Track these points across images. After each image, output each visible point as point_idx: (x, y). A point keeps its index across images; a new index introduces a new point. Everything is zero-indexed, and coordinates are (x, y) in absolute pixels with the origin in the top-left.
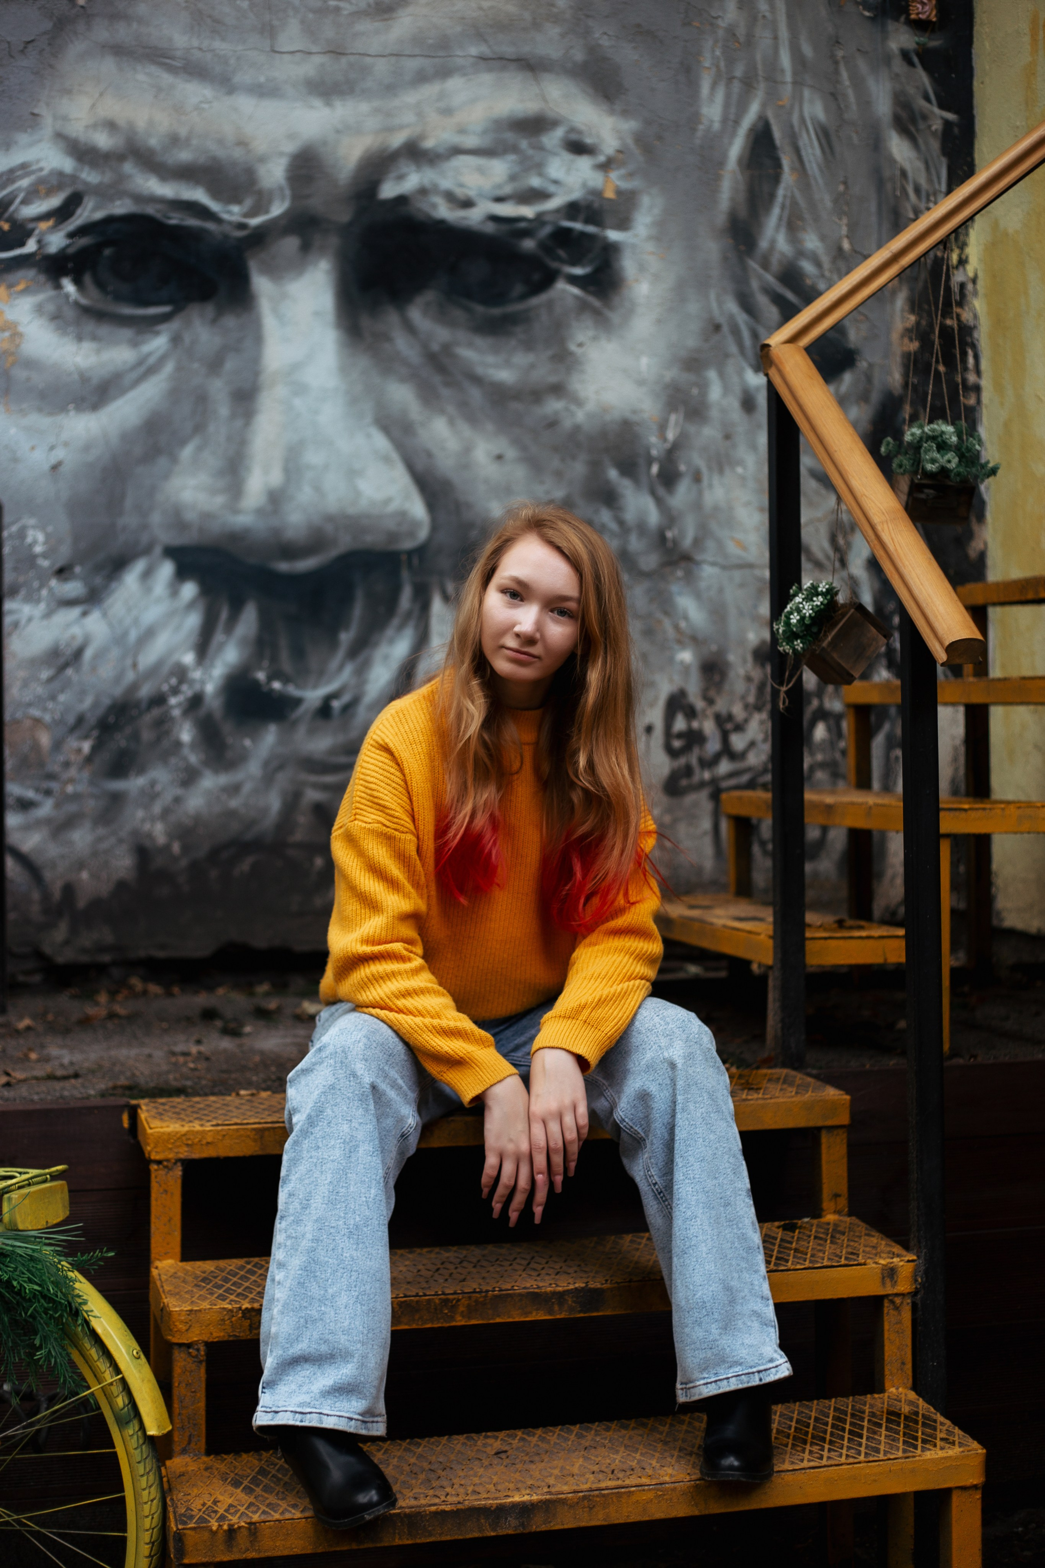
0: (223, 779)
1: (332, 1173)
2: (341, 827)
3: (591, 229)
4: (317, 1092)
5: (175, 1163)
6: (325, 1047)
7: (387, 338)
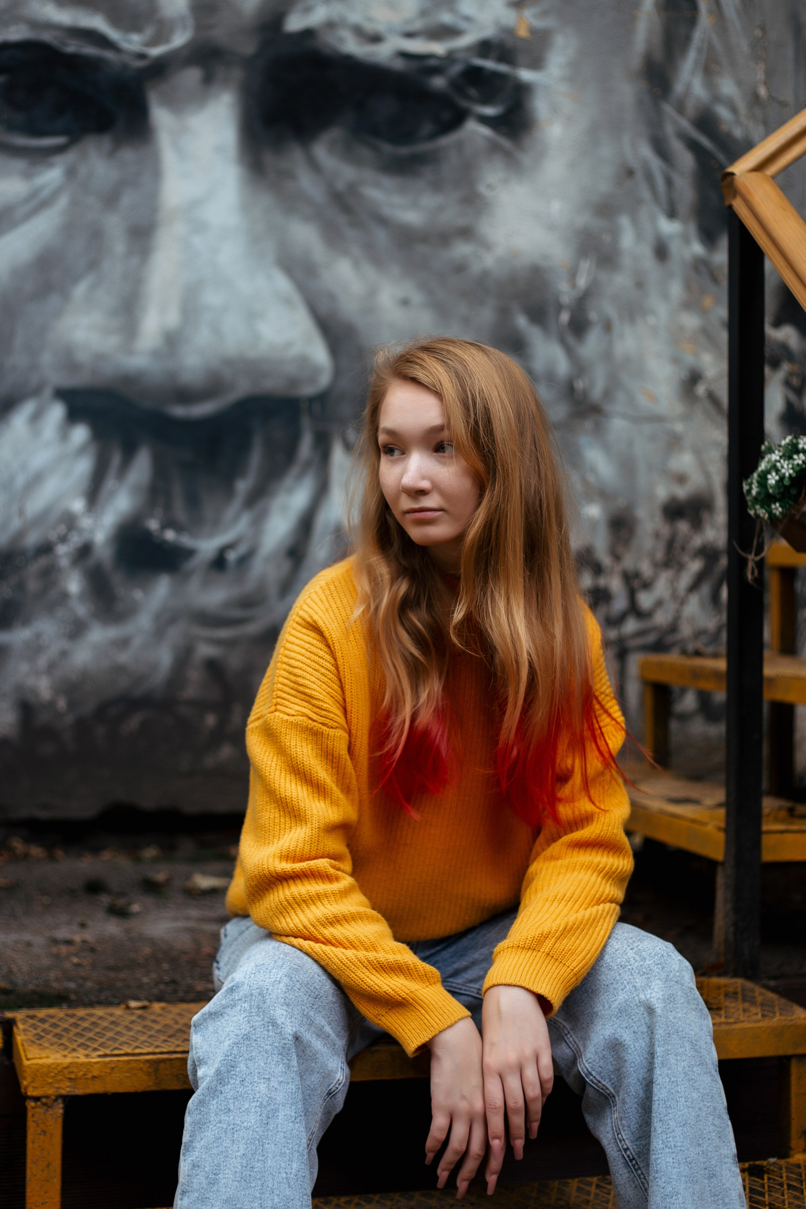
0: (112, 632)
1: (246, 1144)
2: (259, 718)
3: (503, 68)
4: (227, 1043)
5: (56, 1100)
6: (238, 987)
7: (289, 175)
